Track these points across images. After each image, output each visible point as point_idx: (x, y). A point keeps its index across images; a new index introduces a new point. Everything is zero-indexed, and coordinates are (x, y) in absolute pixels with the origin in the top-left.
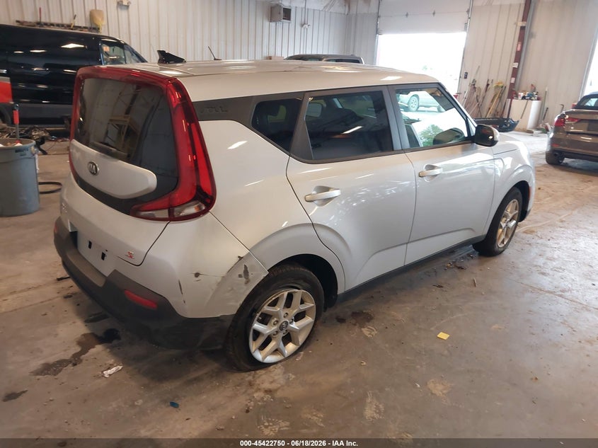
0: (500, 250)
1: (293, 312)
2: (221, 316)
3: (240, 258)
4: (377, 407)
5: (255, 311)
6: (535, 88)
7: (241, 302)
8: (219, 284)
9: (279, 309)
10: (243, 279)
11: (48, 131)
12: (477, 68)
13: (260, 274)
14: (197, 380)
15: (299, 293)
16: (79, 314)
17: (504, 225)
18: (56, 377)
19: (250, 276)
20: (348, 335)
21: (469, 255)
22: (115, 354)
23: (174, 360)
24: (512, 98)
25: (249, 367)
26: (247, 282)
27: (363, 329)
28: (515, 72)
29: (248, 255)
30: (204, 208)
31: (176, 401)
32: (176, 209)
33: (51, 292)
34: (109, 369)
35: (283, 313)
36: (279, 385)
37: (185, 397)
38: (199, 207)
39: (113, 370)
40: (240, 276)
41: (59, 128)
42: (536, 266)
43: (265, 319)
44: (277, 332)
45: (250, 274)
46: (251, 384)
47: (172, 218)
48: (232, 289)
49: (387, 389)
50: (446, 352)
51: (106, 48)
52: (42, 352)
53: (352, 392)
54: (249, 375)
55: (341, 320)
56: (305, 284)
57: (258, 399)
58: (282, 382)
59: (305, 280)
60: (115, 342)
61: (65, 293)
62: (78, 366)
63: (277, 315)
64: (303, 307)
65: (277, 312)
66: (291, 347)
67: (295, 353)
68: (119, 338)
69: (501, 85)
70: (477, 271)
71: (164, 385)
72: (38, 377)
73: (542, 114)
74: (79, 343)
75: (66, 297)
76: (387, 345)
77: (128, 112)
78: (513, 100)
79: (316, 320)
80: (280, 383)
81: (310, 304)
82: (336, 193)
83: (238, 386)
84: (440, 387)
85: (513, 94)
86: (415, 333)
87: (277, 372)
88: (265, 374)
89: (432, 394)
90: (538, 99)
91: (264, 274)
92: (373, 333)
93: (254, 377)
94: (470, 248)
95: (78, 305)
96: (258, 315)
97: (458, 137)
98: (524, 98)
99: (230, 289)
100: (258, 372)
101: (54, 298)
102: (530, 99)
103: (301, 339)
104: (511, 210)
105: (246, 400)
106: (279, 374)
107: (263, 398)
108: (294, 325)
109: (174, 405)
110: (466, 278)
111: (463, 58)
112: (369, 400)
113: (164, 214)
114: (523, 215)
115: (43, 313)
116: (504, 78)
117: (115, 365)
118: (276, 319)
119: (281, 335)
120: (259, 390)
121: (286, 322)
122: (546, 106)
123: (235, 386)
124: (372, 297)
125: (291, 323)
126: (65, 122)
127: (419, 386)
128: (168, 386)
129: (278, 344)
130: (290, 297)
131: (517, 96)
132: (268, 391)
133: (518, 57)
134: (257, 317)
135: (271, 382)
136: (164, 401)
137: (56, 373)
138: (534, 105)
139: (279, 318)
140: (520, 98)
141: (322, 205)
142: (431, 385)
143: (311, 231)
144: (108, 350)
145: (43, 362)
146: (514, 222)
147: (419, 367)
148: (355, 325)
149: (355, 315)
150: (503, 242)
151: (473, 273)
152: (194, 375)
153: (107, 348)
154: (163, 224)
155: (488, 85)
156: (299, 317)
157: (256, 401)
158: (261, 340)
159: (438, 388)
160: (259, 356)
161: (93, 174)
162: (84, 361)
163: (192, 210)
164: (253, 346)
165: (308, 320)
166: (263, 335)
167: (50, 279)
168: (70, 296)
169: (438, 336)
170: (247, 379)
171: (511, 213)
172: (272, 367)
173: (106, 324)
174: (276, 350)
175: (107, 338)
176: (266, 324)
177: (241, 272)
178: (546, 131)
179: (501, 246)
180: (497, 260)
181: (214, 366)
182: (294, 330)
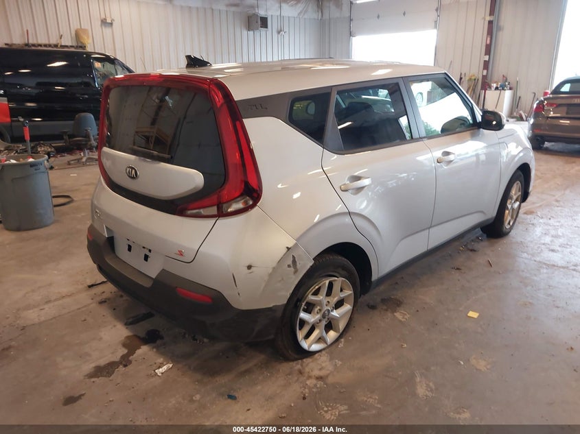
0: (507, 231)
1: (334, 300)
2: (274, 306)
3: (288, 249)
4: (428, 386)
5: (300, 300)
6: (507, 79)
7: (291, 292)
8: (270, 275)
9: (321, 297)
10: (292, 269)
11: (54, 147)
12: (449, 63)
13: (306, 264)
14: (248, 371)
15: (339, 281)
16: (117, 318)
17: (509, 206)
18: (110, 378)
19: (298, 266)
20: (382, 320)
21: (478, 238)
22: (162, 354)
23: (221, 354)
24: (485, 90)
25: (296, 356)
26: (296, 272)
27: (395, 314)
28: (486, 65)
29: (296, 245)
30: (251, 203)
31: (233, 393)
32: (225, 205)
33: (85, 298)
34: (159, 367)
35: (325, 302)
36: (329, 372)
37: (240, 389)
38: (246, 203)
39: (164, 368)
40: (289, 266)
41: (60, 144)
42: (544, 244)
43: (309, 309)
44: (320, 320)
45: (298, 264)
46: (301, 372)
47: (222, 214)
48: (283, 279)
49: (432, 368)
50: (480, 330)
51: (98, 65)
52: (90, 355)
53: (400, 373)
54: (297, 364)
55: (373, 307)
56: (344, 273)
57: (312, 386)
58: (330, 369)
59: (344, 268)
60: (159, 342)
61: (99, 299)
62: (130, 367)
63: (320, 303)
64: (342, 295)
65: (320, 301)
66: (332, 335)
67: (337, 340)
68: (162, 338)
69: (473, 78)
70: (489, 251)
71: (218, 379)
72: (93, 380)
73: (516, 103)
74: (124, 345)
75: (101, 303)
76: (422, 327)
77: (154, 122)
78: (487, 92)
79: (353, 307)
80: (328, 370)
81: (348, 292)
82: (366, 182)
83: (289, 375)
84: (483, 363)
85: (486, 85)
86: (446, 314)
87: (323, 359)
88: (312, 362)
89: (477, 369)
90: (510, 89)
91: (311, 263)
92: (405, 317)
93: (302, 365)
94: (479, 232)
95: (114, 309)
96: (304, 304)
97: (463, 124)
98: (497, 88)
99: (280, 279)
100: (304, 360)
101: (89, 305)
102: (503, 89)
103: (342, 326)
104: (515, 192)
105: (301, 388)
106: (325, 362)
107: (315, 385)
108: (335, 313)
109: (231, 397)
110: (481, 259)
111: (435, 54)
112: (418, 379)
113: (214, 210)
114: (525, 196)
115: (83, 319)
116: (477, 71)
117: (165, 363)
118: (318, 308)
119: (324, 323)
120: (309, 377)
121: (328, 310)
122: (518, 95)
123: (286, 375)
124: (397, 283)
125: (332, 311)
126: (65, 137)
127: (462, 363)
128: (223, 380)
129: (321, 332)
130: (331, 285)
131: (490, 87)
132: (319, 378)
133: (488, 50)
134: (303, 306)
135: (320, 369)
136: (222, 395)
137: (110, 374)
138: (508, 94)
139: (322, 307)
140: (493, 89)
141: (356, 194)
142: (473, 362)
143: (347, 219)
144: (155, 350)
145: (93, 365)
146: (518, 203)
147: (457, 345)
148: (387, 310)
149: (383, 301)
150: (509, 223)
151: (485, 254)
152: (243, 368)
153: (153, 348)
154: (213, 221)
155: (461, 78)
156: (339, 304)
157: (310, 388)
158: (306, 329)
159: (482, 365)
160: (305, 345)
161: (133, 178)
162: (133, 362)
163: (239, 205)
164: (300, 335)
165: (347, 307)
166: (308, 323)
167: (80, 287)
168: (105, 302)
169: (469, 315)
170: (296, 368)
171: (515, 194)
172: (317, 355)
173: (146, 326)
174: (320, 338)
175: (151, 338)
176: (310, 313)
177: (290, 262)
178: (521, 119)
179: (508, 227)
180: (505, 241)
181: (262, 357)
182: (335, 319)
